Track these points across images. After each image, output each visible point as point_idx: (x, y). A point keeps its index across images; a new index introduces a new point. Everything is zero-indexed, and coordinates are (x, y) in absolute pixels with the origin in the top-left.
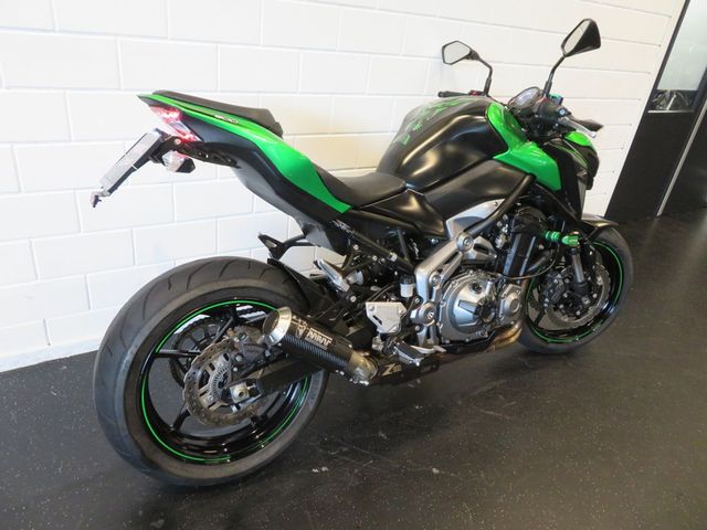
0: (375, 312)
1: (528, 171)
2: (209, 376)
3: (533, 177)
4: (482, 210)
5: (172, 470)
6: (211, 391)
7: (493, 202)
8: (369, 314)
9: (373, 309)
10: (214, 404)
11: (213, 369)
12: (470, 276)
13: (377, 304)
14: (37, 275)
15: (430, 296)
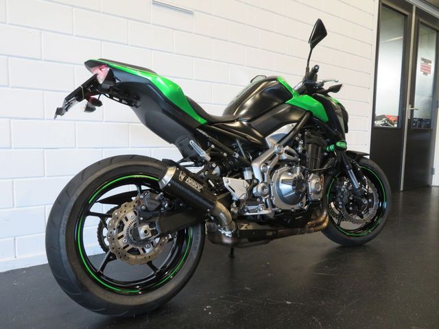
0: (229, 184)
1: (307, 109)
2: (124, 225)
3: (310, 113)
4: (285, 129)
5: (97, 294)
6: (125, 235)
7: (290, 125)
8: (226, 185)
9: (228, 182)
10: (128, 246)
11: (127, 220)
12: (286, 168)
13: (230, 179)
14: (14, 205)
15: (263, 179)
